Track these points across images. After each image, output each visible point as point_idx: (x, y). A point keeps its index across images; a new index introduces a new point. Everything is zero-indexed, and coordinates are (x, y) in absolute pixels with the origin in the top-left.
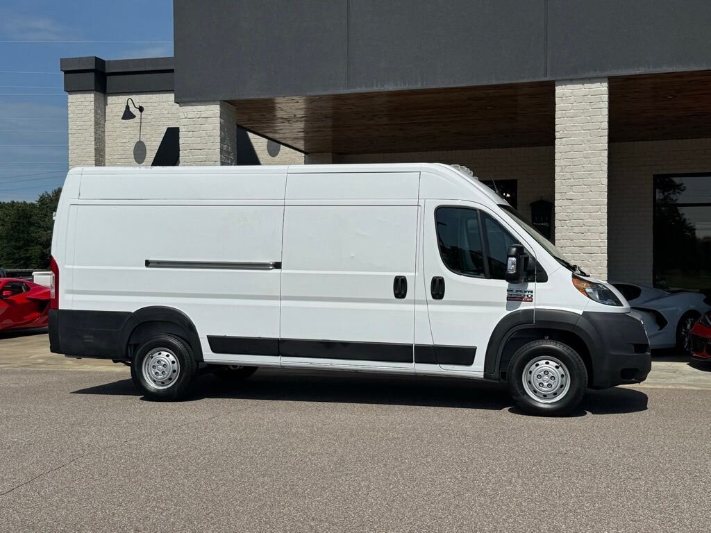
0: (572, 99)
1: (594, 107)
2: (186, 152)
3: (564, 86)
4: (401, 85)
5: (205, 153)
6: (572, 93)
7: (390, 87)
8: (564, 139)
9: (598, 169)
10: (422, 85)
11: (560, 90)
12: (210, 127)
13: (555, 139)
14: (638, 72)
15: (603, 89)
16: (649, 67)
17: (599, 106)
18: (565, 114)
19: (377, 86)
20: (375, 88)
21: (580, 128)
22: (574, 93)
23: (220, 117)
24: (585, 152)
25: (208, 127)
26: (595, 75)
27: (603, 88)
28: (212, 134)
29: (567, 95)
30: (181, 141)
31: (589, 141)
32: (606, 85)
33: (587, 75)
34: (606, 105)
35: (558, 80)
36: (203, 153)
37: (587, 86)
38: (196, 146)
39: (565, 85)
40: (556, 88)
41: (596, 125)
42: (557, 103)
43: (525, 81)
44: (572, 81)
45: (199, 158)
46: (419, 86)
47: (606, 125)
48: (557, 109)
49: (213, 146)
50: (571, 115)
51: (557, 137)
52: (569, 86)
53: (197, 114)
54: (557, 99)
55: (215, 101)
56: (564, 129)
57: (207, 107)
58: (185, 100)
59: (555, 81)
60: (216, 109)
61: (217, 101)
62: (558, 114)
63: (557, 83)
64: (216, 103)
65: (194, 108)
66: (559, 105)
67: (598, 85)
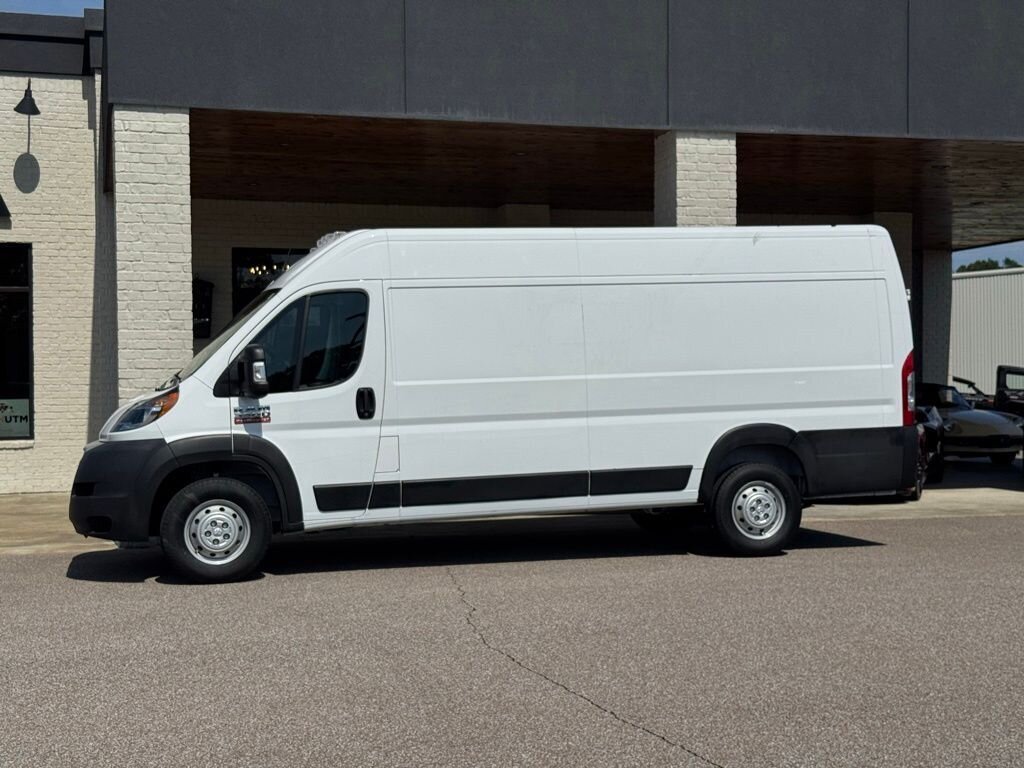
0: (697, 157)
1: (721, 169)
2: (127, 185)
3: (686, 140)
4: (480, 115)
5: (163, 190)
6: (696, 148)
7: (465, 116)
8: (687, 207)
10: (511, 118)
11: (682, 145)
12: (172, 149)
13: (676, 206)
14: (772, 131)
16: (783, 126)
17: (725, 169)
18: (688, 175)
19: (446, 111)
20: (444, 115)
21: (704, 195)
22: (699, 149)
25: (168, 148)
26: (724, 128)
27: (730, 146)
28: (176, 160)
29: (691, 151)
30: (118, 167)
31: (716, 212)
32: (734, 142)
33: (715, 127)
34: (733, 168)
35: (680, 131)
36: (159, 190)
37: (713, 141)
38: (146, 177)
39: (688, 138)
40: (678, 140)
41: (725, 193)
42: (678, 160)
43: (642, 127)
44: (696, 133)
45: (152, 198)
47: (734, 194)
48: (678, 168)
49: (177, 179)
50: (695, 177)
51: (679, 204)
52: (693, 140)
53: (148, 125)
54: (678, 155)
55: (180, 108)
56: (687, 195)
57: (167, 115)
58: (129, 101)
59: (676, 131)
60: (182, 121)
61: (185, 108)
62: (680, 174)
63: (678, 134)
64: (182, 110)
65: (142, 115)
66: (681, 163)
67: (725, 141)
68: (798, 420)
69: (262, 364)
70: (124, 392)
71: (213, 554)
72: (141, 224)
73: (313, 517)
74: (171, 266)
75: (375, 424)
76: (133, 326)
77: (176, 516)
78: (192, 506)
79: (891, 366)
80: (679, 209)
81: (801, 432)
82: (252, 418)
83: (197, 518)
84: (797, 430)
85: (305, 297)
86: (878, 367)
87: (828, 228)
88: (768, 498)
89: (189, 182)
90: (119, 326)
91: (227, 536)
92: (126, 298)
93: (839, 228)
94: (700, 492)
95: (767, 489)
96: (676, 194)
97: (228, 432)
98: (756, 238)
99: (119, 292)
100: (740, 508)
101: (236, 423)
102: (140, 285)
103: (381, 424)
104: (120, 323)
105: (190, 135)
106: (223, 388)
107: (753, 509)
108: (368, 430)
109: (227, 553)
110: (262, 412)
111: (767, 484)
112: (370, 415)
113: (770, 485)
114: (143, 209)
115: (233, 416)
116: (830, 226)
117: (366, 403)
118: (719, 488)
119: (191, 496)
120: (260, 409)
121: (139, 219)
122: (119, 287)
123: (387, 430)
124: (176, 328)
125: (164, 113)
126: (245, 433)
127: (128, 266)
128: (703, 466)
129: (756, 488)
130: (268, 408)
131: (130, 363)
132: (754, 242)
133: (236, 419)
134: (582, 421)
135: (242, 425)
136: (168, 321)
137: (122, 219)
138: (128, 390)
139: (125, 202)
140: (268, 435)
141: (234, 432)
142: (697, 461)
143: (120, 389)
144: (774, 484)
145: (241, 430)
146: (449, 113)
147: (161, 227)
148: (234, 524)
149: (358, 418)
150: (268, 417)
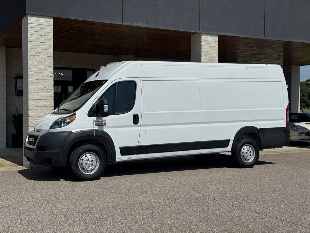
0: (207, 42)
1: (214, 46)
2: (32, 42)
4: (145, 25)
7: (141, 25)
12: (47, 31)
16: (231, 33)
19: (135, 23)
20: (134, 24)
21: (209, 54)
22: (208, 39)
26: (215, 33)
28: (48, 35)
29: (205, 40)
30: (29, 36)
32: (217, 38)
33: (213, 33)
34: (217, 46)
35: (202, 33)
36: (43, 45)
37: (212, 37)
38: (38, 40)
40: (202, 36)
41: (214, 53)
42: (202, 42)
43: (192, 31)
44: (207, 34)
45: (40, 47)
46: (153, 26)
47: (217, 54)
48: (202, 45)
49: (49, 41)
50: (207, 48)
51: (202, 56)
52: (206, 36)
53: (39, 22)
54: (202, 41)
55: (50, 17)
56: (204, 53)
57: (46, 19)
58: (33, 13)
59: (201, 33)
60: (50, 21)
61: (52, 17)
62: (202, 47)
63: (202, 34)
64: (51, 18)
65: (38, 18)
66: (203, 44)
67: (215, 37)
68: (259, 125)
69: (107, 105)
70: (31, 114)
71: (88, 171)
72: (37, 56)
73: (119, 158)
74: (46, 71)
75: (138, 126)
76: (34, 92)
77: (76, 158)
78: (81, 154)
79: (283, 108)
80: (202, 58)
81: (260, 129)
82: (101, 124)
83: (82, 158)
84: (259, 128)
85: (116, 83)
86: (280, 108)
87: (265, 65)
88: (250, 149)
89: (53, 42)
90: (29, 92)
91: (93, 164)
92: (31, 82)
93: (268, 65)
94: (232, 148)
95: (250, 147)
96: (201, 53)
97: (93, 129)
98: (247, 68)
99: (29, 79)
100: (243, 153)
101: (95, 126)
102: (36, 78)
103: (140, 126)
104: (29, 90)
105: (53, 26)
106: (91, 113)
107: (247, 153)
108: (136, 128)
109: (92, 170)
110: (104, 122)
111: (250, 145)
112: (137, 123)
113: (251, 145)
114: (37, 51)
115: (94, 123)
116: (266, 65)
117: (136, 119)
118: (237, 146)
119: (81, 151)
120: (103, 121)
121: (36, 55)
122: (29, 78)
123: (142, 128)
124: (48, 93)
125: (45, 18)
126: (98, 129)
127: (32, 70)
128: (233, 140)
129: (247, 146)
130: (106, 121)
131: (32, 104)
132: (246, 69)
133: (95, 124)
134: (200, 125)
135: (97, 126)
136: (45, 90)
137: (30, 54)
138: (32, 114)
139: (31, 48)
140: (105, 130)
141: (95, 129)
142: (231, 138)
143: (29, 113)
144: (252, 145)
145: (97, 128)
146: (136, 24)
147: (43, 58)
148: (94, 160)
149: (133, 124)
150: (106, 124)
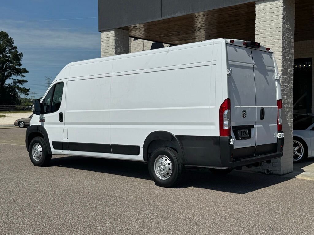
0: (264, 11)
1: (276, 14)
2: (103, 54)
3: (260, 4)
5: (109, 54)
6: (264, 8)
8: (260, 35)
9: (276, 50)
10: (192, 11)
11: (258, 7)
13: (255, 35)
15: (280, 4)
18: (260, 20)
21: (268, 28)
22: (265, 8)
23: (115, 36)
24: (271, 41)
25: (111, 41)
28: (112, 45)
29: (261, 9)
30: (102, 49)
31: (272, 35)
35: (256, 1)
37: (272, 3)
39: (261, 4)
40: (256, 6)
42: (256, 14)
50: (263, 20)
51: (256, 34)
53: (107, 36)
56: (260, 29)
57: (110, 32)
58: (102, 30)
60: (113, 33)
64: (113, 30)
65: (106, 33)
73: (53, 151)
77: (30, 146)
78: (33, 144)
79: (214, 107)
80: (256, 36)
82: (42, 120)
84: (175, 135)
86: (208, 107)
94: (143, 157)
95: (166, 159)
96: (255, 30)
97: (38, 124)
103: (64, 124)
107: (159, 166)
108: (61, 126)
112: (62, 121)
115: (39, 120)
120: (43, 118)
123: (66, 126)
126: (41, 124)
134: (109, 126)
135: (40, 122)
140: (45, 126)
148: (39, 150)
149: (60, 122)
150: (44, 120)
